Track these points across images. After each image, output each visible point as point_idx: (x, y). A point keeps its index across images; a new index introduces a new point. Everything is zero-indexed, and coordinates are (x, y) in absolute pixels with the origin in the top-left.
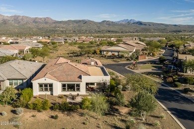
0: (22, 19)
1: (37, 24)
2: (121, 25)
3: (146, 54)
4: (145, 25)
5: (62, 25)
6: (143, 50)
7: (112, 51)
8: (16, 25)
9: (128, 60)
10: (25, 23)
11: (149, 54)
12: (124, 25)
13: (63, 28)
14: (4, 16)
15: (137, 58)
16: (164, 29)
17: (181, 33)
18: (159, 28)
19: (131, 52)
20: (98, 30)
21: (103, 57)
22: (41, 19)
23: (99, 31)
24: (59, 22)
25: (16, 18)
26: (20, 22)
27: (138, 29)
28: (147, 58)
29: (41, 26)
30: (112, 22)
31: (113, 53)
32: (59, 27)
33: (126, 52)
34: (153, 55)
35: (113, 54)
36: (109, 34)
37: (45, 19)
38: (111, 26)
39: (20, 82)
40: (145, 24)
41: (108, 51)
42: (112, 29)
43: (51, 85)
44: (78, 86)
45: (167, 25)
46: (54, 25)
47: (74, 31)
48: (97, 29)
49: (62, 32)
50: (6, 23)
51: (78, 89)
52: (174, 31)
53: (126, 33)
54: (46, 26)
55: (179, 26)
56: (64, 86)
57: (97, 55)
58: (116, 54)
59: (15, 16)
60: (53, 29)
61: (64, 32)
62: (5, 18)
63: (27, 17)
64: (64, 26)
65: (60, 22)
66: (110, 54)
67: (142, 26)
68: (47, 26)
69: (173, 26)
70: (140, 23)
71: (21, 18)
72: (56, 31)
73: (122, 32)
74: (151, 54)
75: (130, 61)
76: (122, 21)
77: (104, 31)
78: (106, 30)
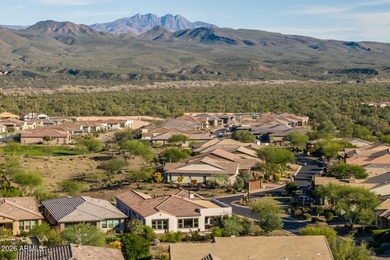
2: (124, 41)
3: (260, 178)
4: (230, 41)
6: (253, 169)
7: (190, 175)
9: (228, 191)
11: (266, 177)
12: (137, 44)
15: (246, 187)
16: (309, 63)
17: (375, 80)
18: (288, 55)
19: (231, 175)
20: (22, 66)
21: (172, 187)
23: (26, 74)
27: (202, 60)
28: (264, 185)
30: (83, 29)
31: (193, 178)
33: (223, 175)
34: (275, 180)
35: (194, 181)
36: (76, 89)
38: (79, 48)
39: (116, 222)
40: (229, 38)
41: (182, 175)
42: (84, 62)
43: (166, 222)
44: (196, 220)
45: (318, 45)
48: (16, 63)
51: (196, 225)
52: (348, 71)
53: (151, 78)
55: (367, 48)
56: (180, 221)
57: (157, 185)
58: (200, 180)
66: (186, 180)
67: (219, 49)
69: (345, 50)
70: (208, 34)
73: (132, 77)
74: (271, 177)
75: (234, 193)
76: (128, 22)
77: (50, 69)
78: (57, 67)
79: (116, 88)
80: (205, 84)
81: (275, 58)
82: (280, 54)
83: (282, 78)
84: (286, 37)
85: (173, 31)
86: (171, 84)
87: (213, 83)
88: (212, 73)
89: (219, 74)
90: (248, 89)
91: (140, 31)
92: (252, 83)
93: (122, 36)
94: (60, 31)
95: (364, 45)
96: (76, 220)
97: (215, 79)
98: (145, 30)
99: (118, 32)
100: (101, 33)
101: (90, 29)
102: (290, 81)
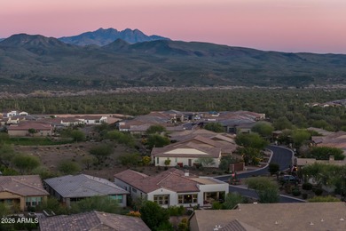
11: (246, 161)
17: (312, 86)
18: (234, 65)
27: (158, 69)
28: (246, 168)
34: (255, 163)
35: (180, 164)
42: (54, 70)
44: (196, 196)
45: (260, 55)
52: (288, 78)
55: (304, 58)
67: (173, 59)
69: (284, 60)
73: (96, 84)
77: (23, 76)
78: (30, 75)
79: (83, 93)
80: (162, 89)
81: (224, 67)
82: (227, 63)
83: (230, 84)
84: (232, 48)
85: (131, 43)
86: (131, 89)
87: (169, 89)
88: (167, 80)
89: (174, 80)
90: (201, 94)
91: (102, 43)
92: (203, 89)
93: (86, 48)
94: (32, 43)
95: (301, 56)
96: (81, 195)
97: (170, 85)
98: (106, 43)
99: (82, 44)
100: (68, 45)
101: (59, 41)
102: (237, 87)
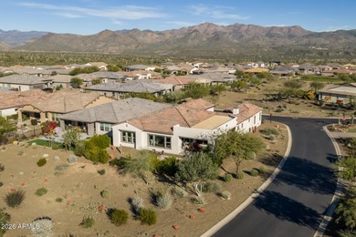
0: (247, 31)
1: (272, 40)
5: (322, 41)
7: (338, 95)
8: (235, 41)
10: (251, 37)
13: (322, 46)
14: (217, 26)
22: (282, 28)
24: (317, 33)
25: (236, 29)
26: (242, 36)
29: (280, 42)
31: (340, 99)
32: (314, 45)
37: (289, 29)
41: (331, 94)
43: (134, 134)
46: (305, 41)
47: (347, 53)
49: (321, 53)
50: (218, 39)
51: (169, 145)
54: (289, 42)
56: (151, 137)
59: (235, 26)
60: (303, 48)
61: (325, 54)
62: (219, 29)
63: (257, 27)
64: (327, 42)
65: (320, 35)
66: (334, 100)
68: (293, 42)
71: (246, 28)
72: (308, 52)
